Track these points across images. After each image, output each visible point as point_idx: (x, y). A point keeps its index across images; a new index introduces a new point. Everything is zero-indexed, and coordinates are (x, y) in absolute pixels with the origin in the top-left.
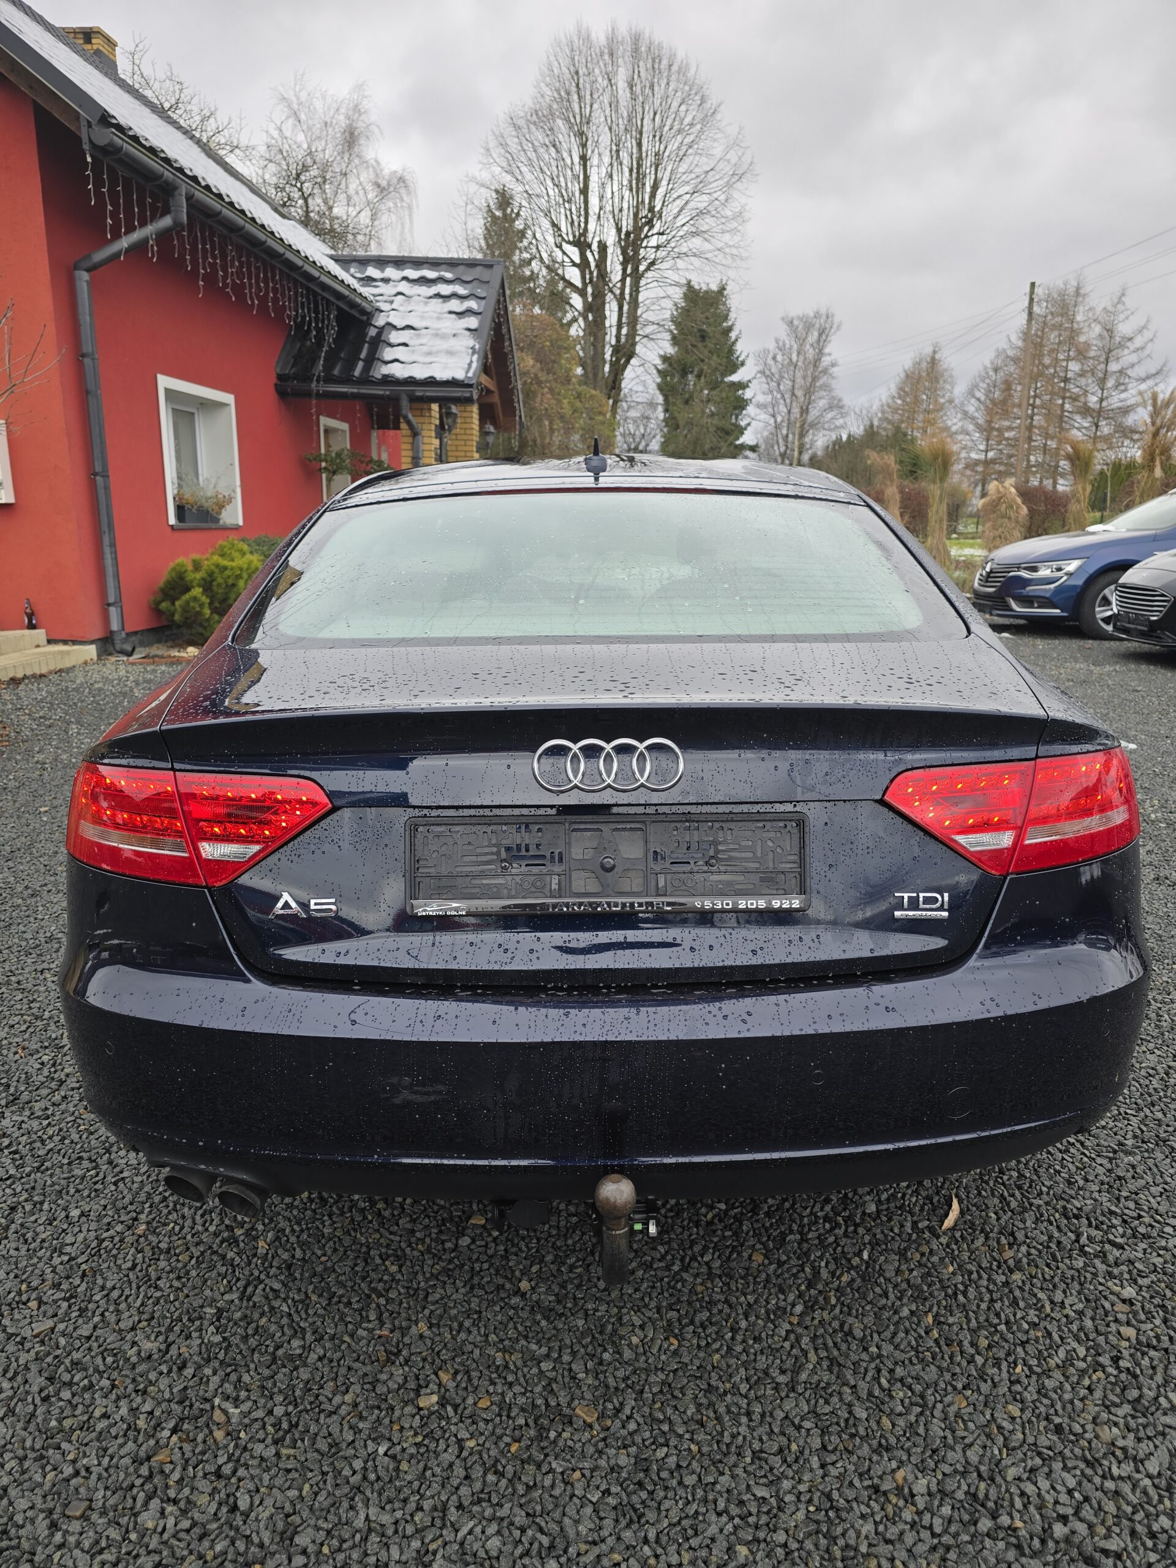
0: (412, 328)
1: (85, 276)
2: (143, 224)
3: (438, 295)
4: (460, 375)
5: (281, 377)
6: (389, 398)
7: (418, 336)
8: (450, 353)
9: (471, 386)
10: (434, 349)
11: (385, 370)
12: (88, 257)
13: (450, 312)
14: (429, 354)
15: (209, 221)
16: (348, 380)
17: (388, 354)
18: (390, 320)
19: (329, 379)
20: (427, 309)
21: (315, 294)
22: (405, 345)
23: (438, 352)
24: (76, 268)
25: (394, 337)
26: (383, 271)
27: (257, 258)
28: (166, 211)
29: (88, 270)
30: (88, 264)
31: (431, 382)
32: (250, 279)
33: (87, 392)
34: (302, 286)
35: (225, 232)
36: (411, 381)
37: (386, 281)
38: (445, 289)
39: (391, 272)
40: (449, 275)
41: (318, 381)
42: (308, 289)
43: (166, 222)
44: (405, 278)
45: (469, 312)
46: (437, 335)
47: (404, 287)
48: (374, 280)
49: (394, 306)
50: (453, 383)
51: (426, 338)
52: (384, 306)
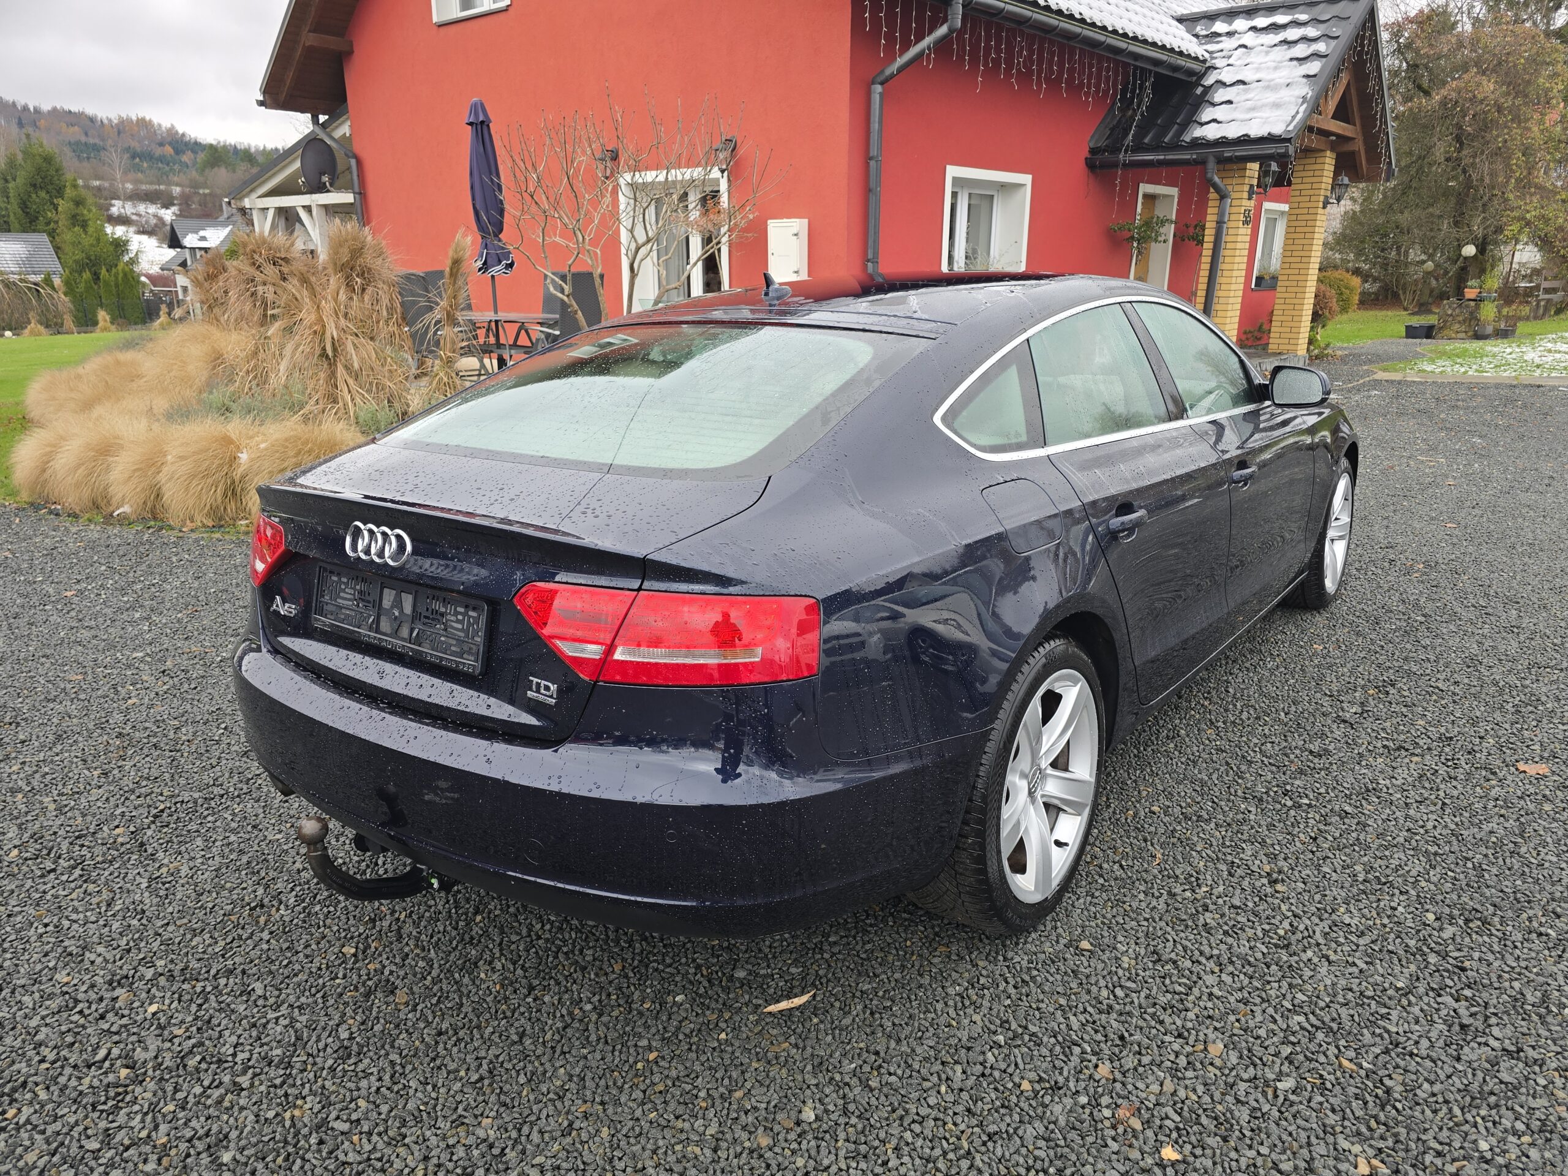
0: (1243, 83)
1: (878, 88)
2: (920, 38)
3: (1285, 42)
4: (1278, 129)
5: (1093, 151)
6: (1196, 162)
7: (1246, 91)
8: (1276, 105)
9: (1289, 140)
10: (1259, 103)
11: (1198, 132)
12: (883, 71)
13: (1291, 59)
14: (1253, 109)
15: (994, 19)
16: (1156, 147)
17: (1207, 114)
18: (1220, 78)
19: (1138, 148)
20: (1268, 59)
22: (1230, 102)
23: (1263, 106)
24: (873, 83)
25: (1220, 95)
26: (1230, 24)
27: (1052, 42)
28: (945, 20)
29: (882, 83)
30: (881, 78)
31: (1245, 140)
32: (1040, 65)
33: (870, 190)
34: (1108, 60)
35: (1013, 25)
36: (1223, 142)
37: (1230, 34)
38: (1293, 34)
39: (1241, 24)
40: (1303, 17)
41: (1126, 151)
43: (943, 30)
44: (1253, 29)
45: (1316, 55)
46: (1267, 87)
47: (1249, 39)
48: (1220, 35)
49: (1231, 61)
50: (1271, 139)
51: (1254, 94)
52: (1218, 63)
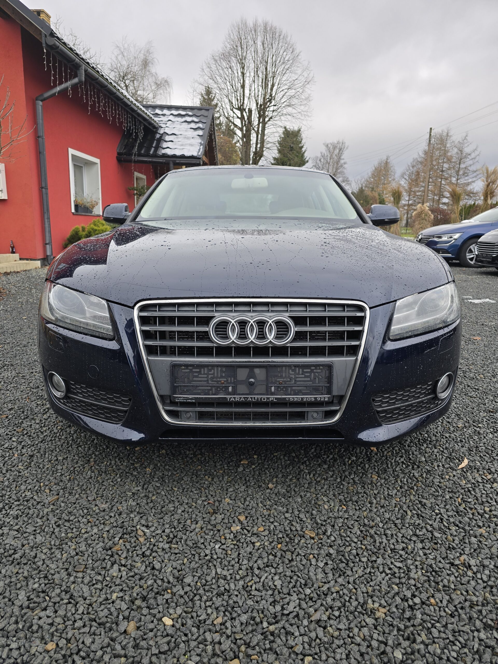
0: (175, 135)
1: (41, 103)
2: (66, 81)
3: (186, 121)
4: (195, 154)
5: (119, 154)
6: (165, 163)
7: (177, 138)
8: (191, 145)
9: (200, 158)
10: (184, 143)
11: (164, 151)
12: (42, 95)
13: (191, 128)
14: (182, 145)
15: (93, 82)
16: (148, 155)
17: (165, 145)
18: (165, 131)
19: (140, 155)
20: (181, 127)
21: (135, 118)
22: (172, 141)
23: (186, 145)
24: (37, 100)
25: (167, 138)
26: (162, 111)
27: (112, 100)
28: (76, 76)
29: (42, 101)
30: (42, 98)
31: (183, 157)
32: (109, 109)
33: (40, 153)
34: (130, 114)
35: (100, 88)
36: (174, 156)
37: (164, 115)
38: (189, 119)
39: (166, 112)
40: (190, 113)
41: (135, 156)
42: (132, 115)
43: (76, 80)
44: (172, 114)
45: (199, 128)
46: (185, 138)
47: (171, 118)
48: (159, 115)
49: (167, 125)
50: (192, 157)
51: (181, 139)
52: (163, 126)
